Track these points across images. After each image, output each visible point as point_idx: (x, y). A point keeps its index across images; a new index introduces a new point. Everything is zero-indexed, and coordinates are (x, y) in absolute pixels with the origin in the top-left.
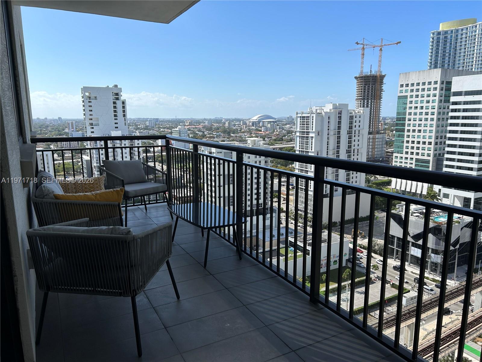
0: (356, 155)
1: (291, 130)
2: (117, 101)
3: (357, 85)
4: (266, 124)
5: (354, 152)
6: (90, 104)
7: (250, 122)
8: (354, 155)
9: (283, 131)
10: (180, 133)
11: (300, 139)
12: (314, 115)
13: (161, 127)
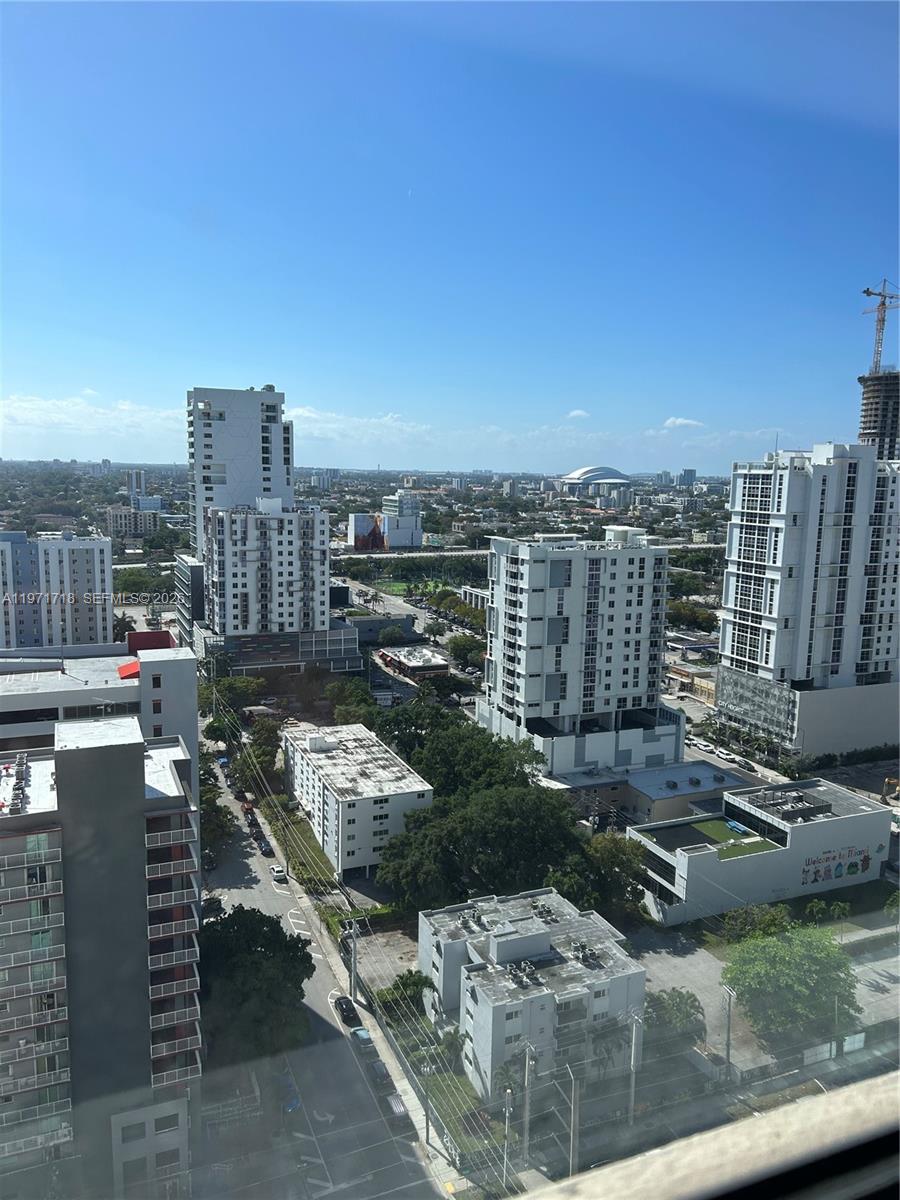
0: (889, 579)
1: (672, 508)
2: (273, 426)
3: (863, 399)
4: (604, 491)
5: (885, 573)
6: (208, 430)
7: (564, 484)
8: (884, 581)
9: (651, 509)
10: (401, 508)
11: (741, 533)
12: (786, 473)
13: (345, 491)
